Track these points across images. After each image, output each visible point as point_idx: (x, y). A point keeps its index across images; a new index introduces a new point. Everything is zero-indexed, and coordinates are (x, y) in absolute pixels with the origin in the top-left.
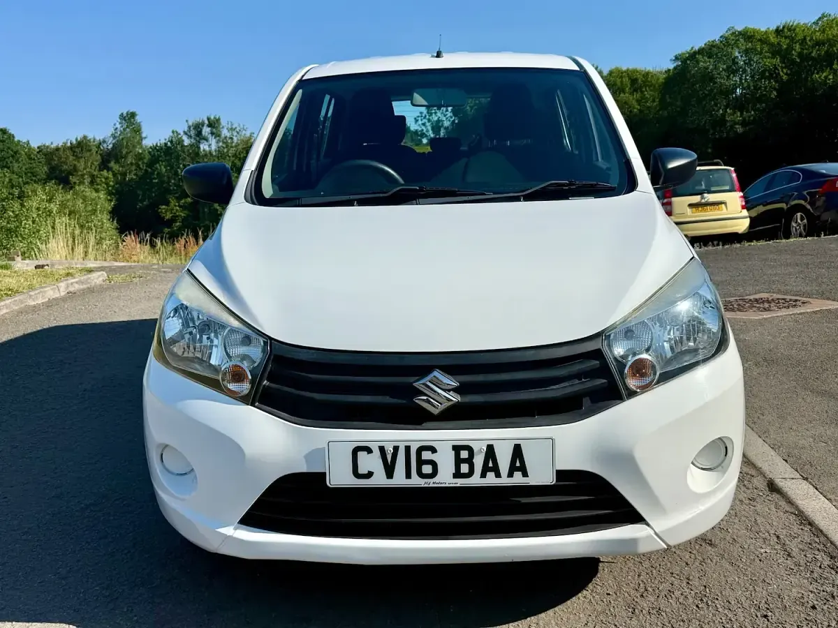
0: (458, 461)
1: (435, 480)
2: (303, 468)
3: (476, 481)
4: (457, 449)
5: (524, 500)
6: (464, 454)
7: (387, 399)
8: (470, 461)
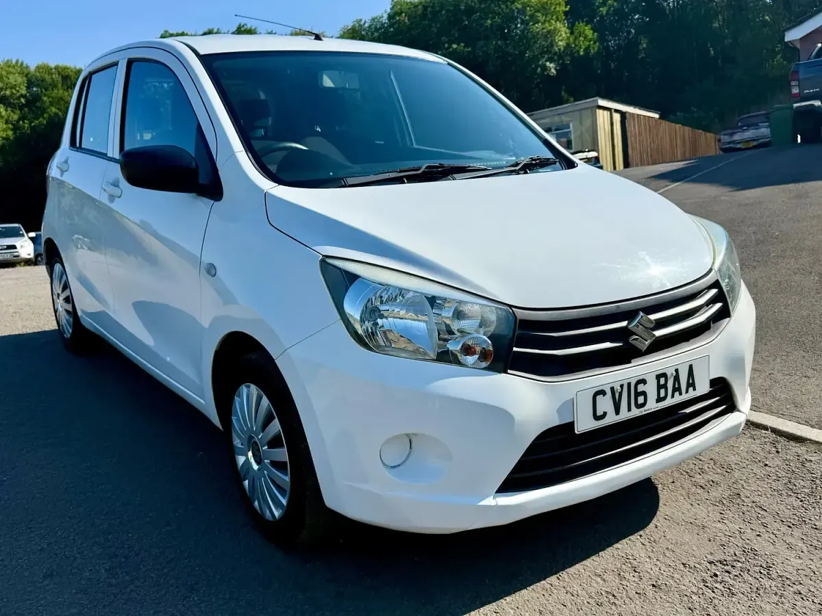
0: (659, 387)
1: (646, 408)
2: (556, 422)
3: (669, 401)
4: (658, 378)
5: (688, 410)
6: (662, 381)
7: (608, 345)
8: (665, 386)
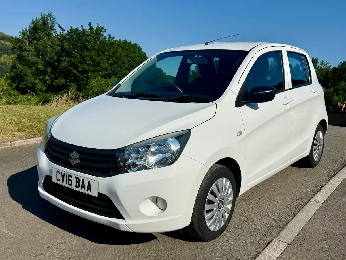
1: (71, 186)
3: (79, 190)
4: (76, 178)
6: (78, 180)
8: (79, 183)
